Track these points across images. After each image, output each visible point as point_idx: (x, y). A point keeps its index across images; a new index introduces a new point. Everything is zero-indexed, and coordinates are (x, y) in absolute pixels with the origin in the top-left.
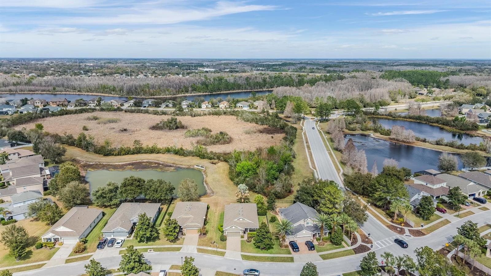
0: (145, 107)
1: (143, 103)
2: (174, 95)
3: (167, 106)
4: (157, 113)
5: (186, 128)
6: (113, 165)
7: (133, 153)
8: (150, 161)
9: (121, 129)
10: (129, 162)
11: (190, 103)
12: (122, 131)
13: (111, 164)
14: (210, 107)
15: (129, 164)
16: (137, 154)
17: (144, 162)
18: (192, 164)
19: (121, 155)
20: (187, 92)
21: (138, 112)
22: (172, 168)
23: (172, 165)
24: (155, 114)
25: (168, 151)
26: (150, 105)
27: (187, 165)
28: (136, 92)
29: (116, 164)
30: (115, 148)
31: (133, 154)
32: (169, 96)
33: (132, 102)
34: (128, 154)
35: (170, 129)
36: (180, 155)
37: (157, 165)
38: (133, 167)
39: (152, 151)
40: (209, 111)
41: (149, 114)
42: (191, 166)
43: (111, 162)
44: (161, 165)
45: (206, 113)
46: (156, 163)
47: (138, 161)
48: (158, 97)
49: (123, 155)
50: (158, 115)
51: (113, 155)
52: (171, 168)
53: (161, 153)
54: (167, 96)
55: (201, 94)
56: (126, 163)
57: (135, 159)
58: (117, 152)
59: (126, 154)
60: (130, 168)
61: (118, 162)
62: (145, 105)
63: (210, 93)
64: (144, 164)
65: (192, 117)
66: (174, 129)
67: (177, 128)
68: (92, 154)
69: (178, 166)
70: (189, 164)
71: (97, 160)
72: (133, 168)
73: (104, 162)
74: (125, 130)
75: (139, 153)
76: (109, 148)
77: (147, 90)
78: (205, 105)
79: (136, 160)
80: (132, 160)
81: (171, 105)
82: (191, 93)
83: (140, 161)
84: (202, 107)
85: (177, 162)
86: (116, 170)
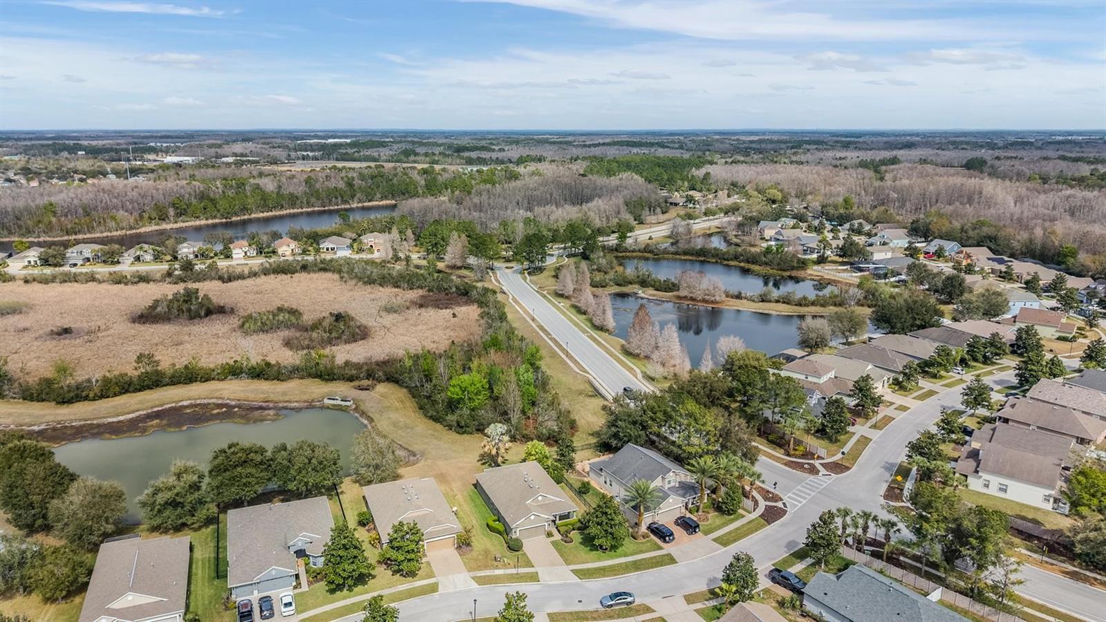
0: (75, 265)
1: (68, 255)
2: (131, 228)
3: (138, 259)
4: (124, 280)
5: (232, 311)
6: (105, 425)
7: (141, 388)
8: (198, 402)
9: (55, 329)
10: (145, 412)
11: (200, 249)
12: (59, 334)
13: (95, 422)
14: (255, 254)
15: (150, 417)
16: (152, 389)
17: (187, 407)
18: (314, 396)
19: (108, 397)
20: (163, 218)
21: (66, 281)
22: (272, 412)
23: (264, 404)
24: (119, 282)
25: (234, 372)
26: (88, 260)
27: (305, 402)
28: (20, 227)
29: (110, 420)
30: (89, 381)
31: (140, 390)
32: (119, 233)
33: (33, 255)
34: (127, 391)
35: (191, 318)
36: (267, 379)
37: (224, 409)
38: (165, 422)
39: (189, 376)
40: (262, 264)
41: (100, 282)
42: (313, 401)
43: (94, 419)
44: (236, 409)
45: (257, 269)
46: (219, 406)
47: (167, 406)
48: (88, 236)
49: (115, 395)
50: (126, 284)
51: (86, 398)
52: (267, 412)
53: (214, 379)
54: (115, 233)
55: (203, 222)
56: (137, 414)
57: (157, 403)
58: (97, 390)
59: (121, 393)
60: (158, 426)
61: (113, 417)
62: (73, 262)
63: (224, 220)
64: (188, 411)
65: (224, 282)
66: (201, 317)
67: (209, 313)
68: (19, 403)
69: (281, 405)
70: (305, 397)
71: (50, 418)
72: (169, 425)
73: (72, 421)
74: (67, 331)
75: (158, 386)
76: (69, 381)
77: (54, 220)
78: (240, 251)
79: (162, 405)
80: (150, 404)
81: (148, 257)
82: (176, 222)
83: (174, 405)
84: (234, 256)
85: (272, 397)
86: (121, 436)
